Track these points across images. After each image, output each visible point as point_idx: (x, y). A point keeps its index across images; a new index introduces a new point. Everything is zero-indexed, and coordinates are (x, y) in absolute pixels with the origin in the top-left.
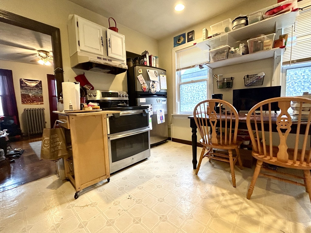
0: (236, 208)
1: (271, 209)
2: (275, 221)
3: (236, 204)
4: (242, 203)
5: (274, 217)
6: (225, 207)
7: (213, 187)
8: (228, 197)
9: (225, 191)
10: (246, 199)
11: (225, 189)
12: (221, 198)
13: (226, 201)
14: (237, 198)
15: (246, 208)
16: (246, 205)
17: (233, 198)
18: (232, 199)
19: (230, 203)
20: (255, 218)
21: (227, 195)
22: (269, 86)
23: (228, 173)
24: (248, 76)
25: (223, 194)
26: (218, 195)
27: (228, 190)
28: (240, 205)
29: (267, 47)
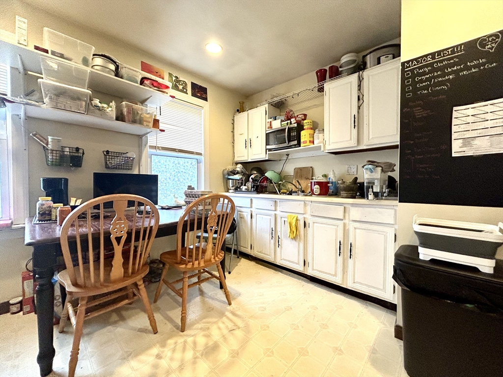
0: (189, 355)
1: (204, 320)
2: (219, 328)
3: (184, 349)
4: (185, 342)
5: (215, 326)
6: (181, 368)
7: (133, 363)
8: (167, 352)
9: (155, 351)
10: (182, 333)
11: (149, 347)
12: (164, 363)
13: (172, 359)
14: (176, 343)
15: (195, 343)
16: (190, 340)
17: (172, 346)
18: (174, 350)
19: (178, 355)
20: (211, 343)
21: (163, 352)
22: (136, 172)
23: (121, 323)
24: (108, 152)
25: (159, 357)
26: (156, 366)
27: (154, 345)
28: (188, 346)
29: (147, 124)
